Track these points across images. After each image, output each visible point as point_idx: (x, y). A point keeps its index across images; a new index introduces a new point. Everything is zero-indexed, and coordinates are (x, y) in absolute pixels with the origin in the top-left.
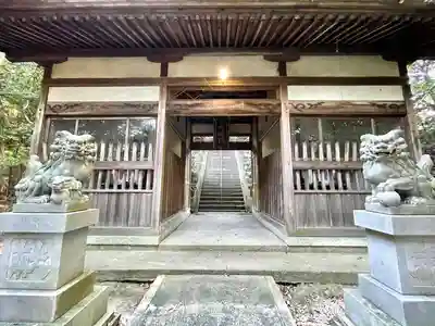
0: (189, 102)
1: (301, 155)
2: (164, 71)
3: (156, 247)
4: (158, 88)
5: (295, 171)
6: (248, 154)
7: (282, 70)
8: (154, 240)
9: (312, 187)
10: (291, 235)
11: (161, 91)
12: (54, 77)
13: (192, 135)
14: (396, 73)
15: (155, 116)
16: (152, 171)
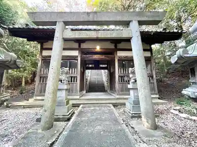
0: (88, 56)
1: (121, 72)
2: (80, 46)
3: (78, 99)
4: (78, 51)
5: (119, 77)
6: (106, 71)
7: (116, 46)
8: (78, 97)
9: (126, 81)
10: (118, 95)
11: (79, 52)
12: (44, 47)
13: (86, 64)
14: (149, 48)
15: (77, 60)
16: (76, 77)
